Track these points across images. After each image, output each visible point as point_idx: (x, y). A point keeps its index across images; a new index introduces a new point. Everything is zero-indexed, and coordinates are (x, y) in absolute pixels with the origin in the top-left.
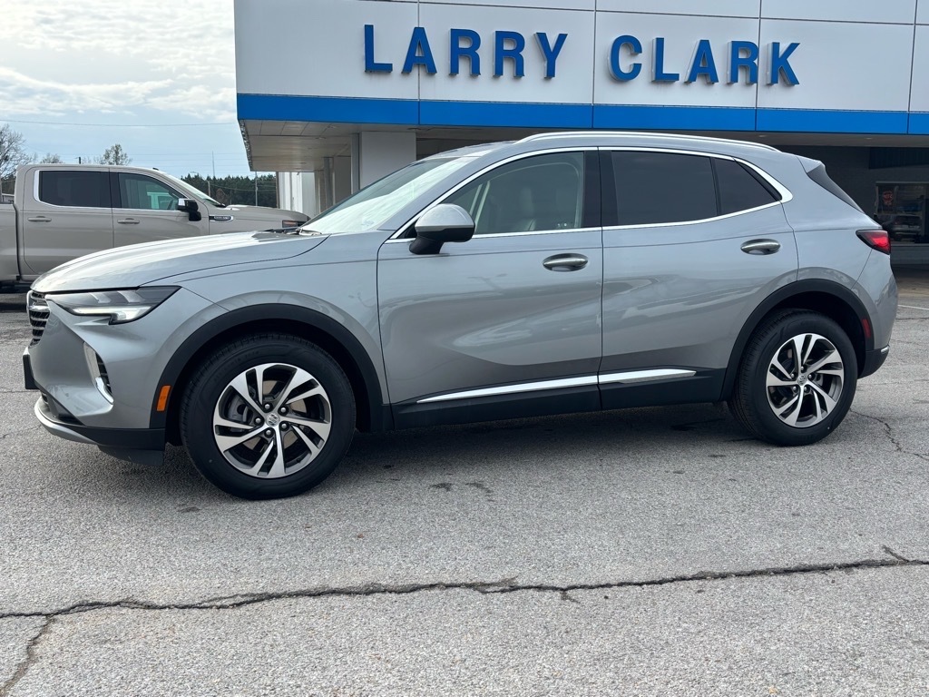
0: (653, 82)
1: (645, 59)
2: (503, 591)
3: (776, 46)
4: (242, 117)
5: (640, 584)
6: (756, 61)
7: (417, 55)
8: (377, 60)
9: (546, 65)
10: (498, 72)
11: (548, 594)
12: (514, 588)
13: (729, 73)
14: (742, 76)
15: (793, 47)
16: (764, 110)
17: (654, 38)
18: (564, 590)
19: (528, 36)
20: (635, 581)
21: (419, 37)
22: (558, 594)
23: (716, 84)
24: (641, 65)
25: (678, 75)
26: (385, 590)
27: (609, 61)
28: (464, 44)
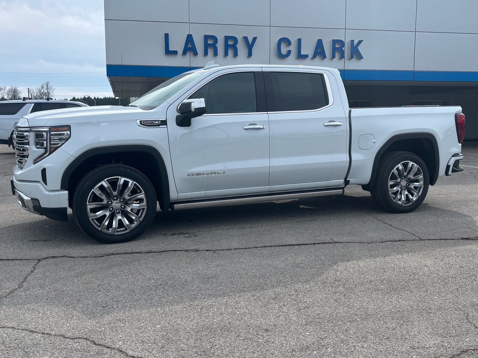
0: (297, 58)
1: (293, 48)
2: (195, 251)
3: (352, 41)
4: (108, 75)
6: (344, 49)
7: (189, 47)
8: (171, 48)
9: (248, 51)
10: (226, 54)
12: (198, 251)
13: (331, 54)
14: (337, 55)
15: (360, 42)
16: (348, 71)
17: (297, 38)
19: (239, 38)
20: (240, 248)
21: (190, 39)
22: (213, 252)
23: (326, 59)
24: (291, 50)
25: (308, 55)
26: (154, 252)
27: (277, 49)
28: (210, 42)
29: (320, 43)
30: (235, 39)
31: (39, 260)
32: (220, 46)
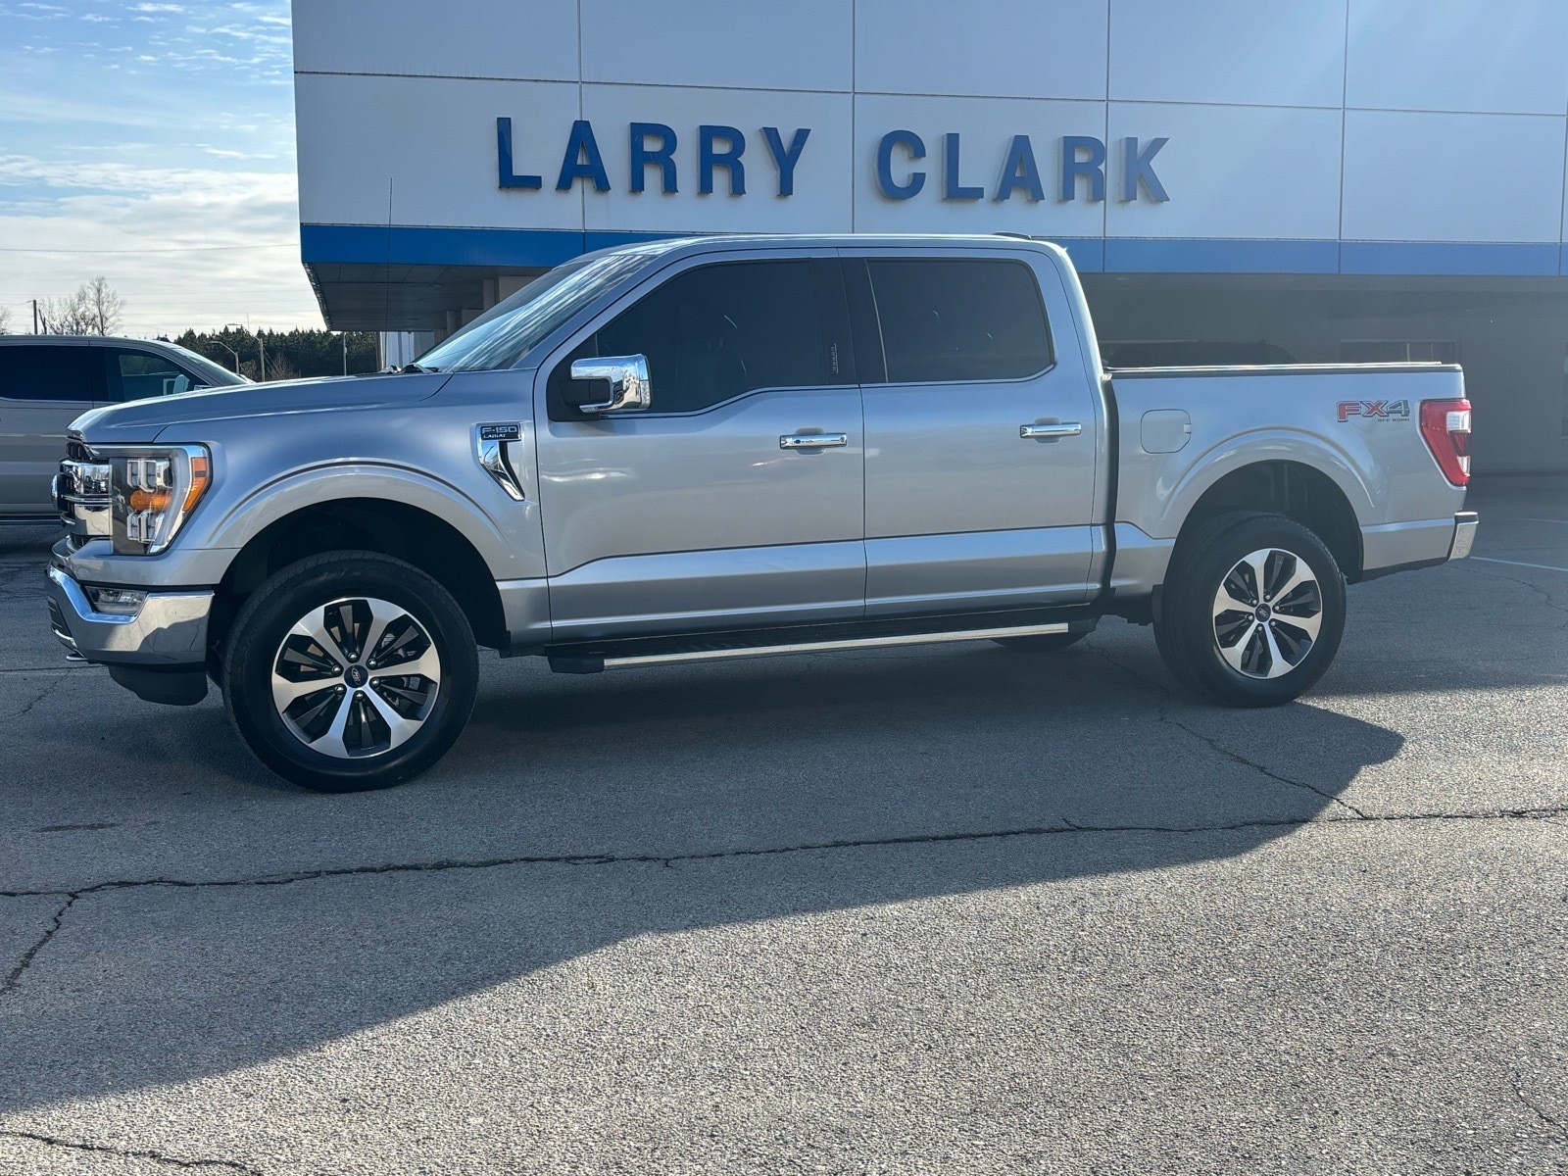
0: (944, 200)
1: (931, 165)
2: (599, 862)
3: (1131, 142)
4: (308, 258)
5: (757, 853)
6: (1102, 167)
7: (579, 162)
8: (520, 169)
9: (778, 175)
10: (705, 187)
11: (647, 863)
12: (612, 860)
13: (1061, 184)
14: (1080, 189)
15: (1158, 144)
16: (1117, 241)
17: (945, 133)
18: (668, 860)
19: (750, 131)
20: (753, 851)
21: (582, 136)
22: (661, 863)
23: (1041, 201)
24: (924, 174)
25: (983, 189)
26: (461, 866)
27: (876, 169)
28: (652, 145)
29: (1021, 149)
30: (735, 138)
31: (70, 894)
32: (686, 160)
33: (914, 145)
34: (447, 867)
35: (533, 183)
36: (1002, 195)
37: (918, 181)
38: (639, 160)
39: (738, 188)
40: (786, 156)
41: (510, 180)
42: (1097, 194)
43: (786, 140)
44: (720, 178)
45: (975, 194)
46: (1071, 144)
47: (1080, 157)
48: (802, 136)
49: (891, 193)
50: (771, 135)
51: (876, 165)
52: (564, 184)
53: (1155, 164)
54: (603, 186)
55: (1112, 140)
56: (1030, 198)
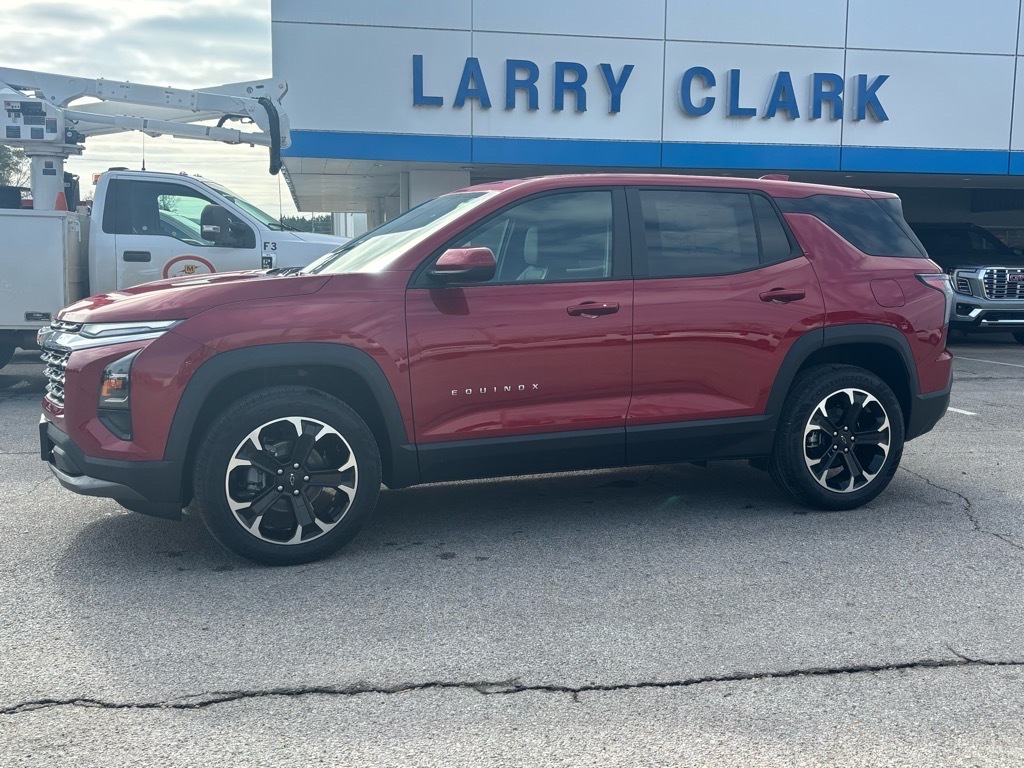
0: (727, 117)
1: (718, 92)
2: (506, 692)
3: (863, 78)
5: (663, 686)
6: (841, 95)
7: (469, 88)
8: (427, 93)
9: (610, 99)
10: (558, 106)
11: (556, 695)
12: (520, 689)
13: (811, 107)
14: (825, 111)
15: (881, 79)
16: (850, 149)
17: (729, 69)
18: (575, 691)
19: (591, 66)
20: (657, 682)
21: (472, 69)
22: (569, 696)
23: (797, 119)
24: (714, 99)
25: (755, 110)
26: (374, 690)
27: (680, 96)
28: (520, 76)
29: (783, 82)
30: (580, 71)
32: (545, 86)
33: (707, 77)
34: (360, 691)
35: (437, 102)
36: (770, 114)
37: (710, 102)
38: (512, 86)
39: (581, 107)
40: (615, 84)
41: (421, 100)
42: (838, 114)
43: (617, 72)
44: (569, 100)
45: (751, 112)
46: (819, 79)
47: (825, 89)
48: (628, 69)
49: (691, 112)
50: (606, 69)
51: (679, 92)
52: (459, 103)
53: (881, 94)
54: (486, 104)
55: (850, 77)
56: (789, 115)
